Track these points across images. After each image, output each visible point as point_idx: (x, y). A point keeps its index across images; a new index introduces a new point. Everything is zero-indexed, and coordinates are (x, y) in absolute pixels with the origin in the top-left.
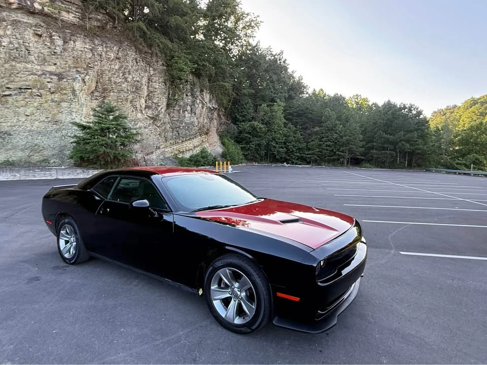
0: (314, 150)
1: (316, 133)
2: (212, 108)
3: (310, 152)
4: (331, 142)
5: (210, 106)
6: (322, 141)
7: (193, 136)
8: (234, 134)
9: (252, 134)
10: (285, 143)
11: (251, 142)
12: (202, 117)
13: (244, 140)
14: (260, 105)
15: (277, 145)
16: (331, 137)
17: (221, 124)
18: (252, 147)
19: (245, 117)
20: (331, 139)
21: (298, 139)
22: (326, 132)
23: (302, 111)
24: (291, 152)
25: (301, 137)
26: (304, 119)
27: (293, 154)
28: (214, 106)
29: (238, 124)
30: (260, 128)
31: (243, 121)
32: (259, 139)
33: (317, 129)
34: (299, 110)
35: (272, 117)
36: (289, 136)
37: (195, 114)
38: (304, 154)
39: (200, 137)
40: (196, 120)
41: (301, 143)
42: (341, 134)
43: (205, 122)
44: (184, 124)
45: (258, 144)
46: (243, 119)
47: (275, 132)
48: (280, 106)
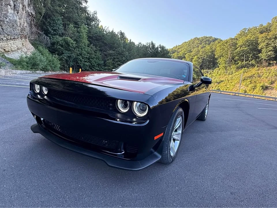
0: (109, 66)
1: (110, 55)
2: (30, 14)
3: (106, 68)
4: (121, 62)
5: (29, 11)
6: (114, 61)
7: (16, 37)
8: (46, 44)
9: (64, 47)
10: (89, 59)
11: (63, 53)
12: (23, 19)
13: (57, 51)
14: (68, 25)
15: (83, 60)
16: (120, 59)
17: (32, 33)
18: (64, 58)
19: (56, 31)
20: (121, 61)
21: (98, 57)
22: (117, 55)
23: (100, 37)
24: (93, 66)
25: (100, 56)
26: (101, 43)
27: (94, 68)
28: (32, 12)
29: (50, 37)
30: (72, 43)
31: (55, 35)
32: (70, 52)
33: (111, 52)
34: (97, 35)
35: (80, 37)
36: (92, 54)
37: (18, 13)
38: (102, 68)
39: (21, 40)
40: (18, 20)
41: (99, 60)
42: (127, 58)
43: (25, 25)
44: (8, 20)
45: (68, 56)
46: (55, 32)
47: (82, 49)
48: (85, 29)
